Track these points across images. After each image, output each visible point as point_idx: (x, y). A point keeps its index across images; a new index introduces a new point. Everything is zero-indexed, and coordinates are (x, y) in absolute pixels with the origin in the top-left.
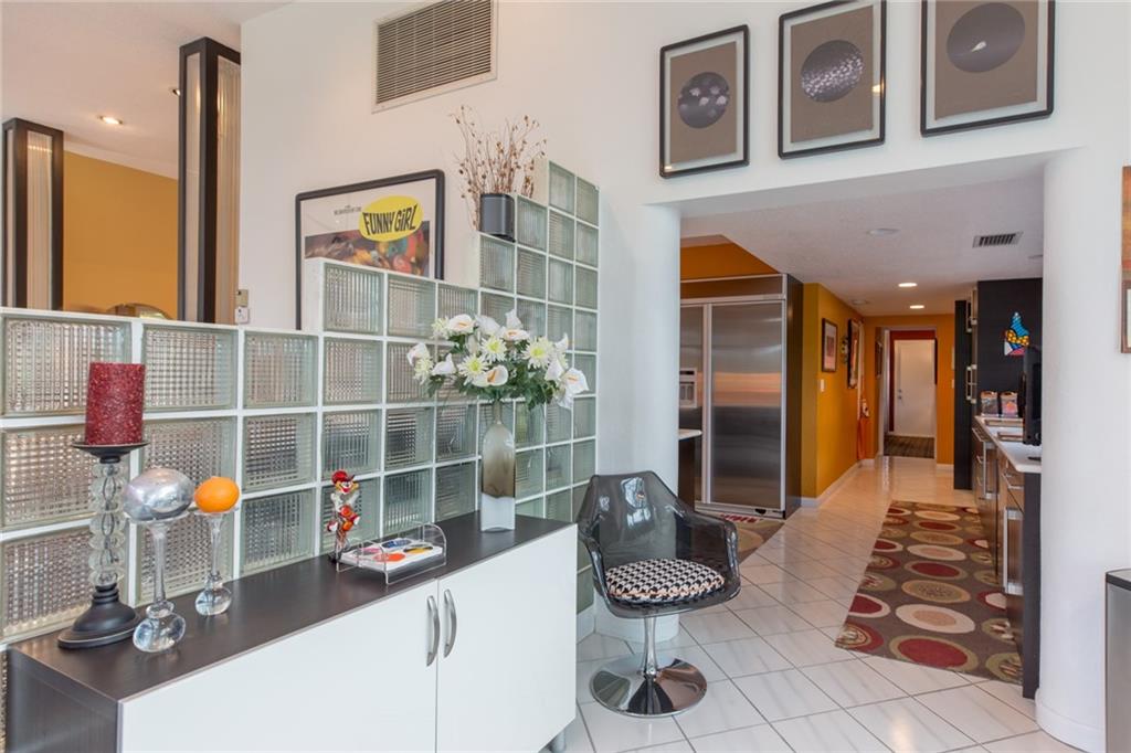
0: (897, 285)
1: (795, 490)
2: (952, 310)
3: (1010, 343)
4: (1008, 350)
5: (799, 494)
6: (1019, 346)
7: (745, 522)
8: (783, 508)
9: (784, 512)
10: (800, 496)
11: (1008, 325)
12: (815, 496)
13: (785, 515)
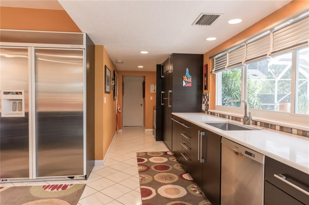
0: (140, 52)
1: (92, 156)
2: (155, 69)
3: (185, 81)
4: (184, 84)
5: (93, 159)
6: (188, 82)
7: (60, 189)
8: (85, 174)
9: (86, 176)
10: (94, 160)
11: (184, 74)
12: (102, 159)
13: (86, 178)
